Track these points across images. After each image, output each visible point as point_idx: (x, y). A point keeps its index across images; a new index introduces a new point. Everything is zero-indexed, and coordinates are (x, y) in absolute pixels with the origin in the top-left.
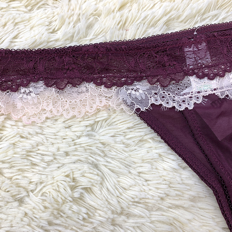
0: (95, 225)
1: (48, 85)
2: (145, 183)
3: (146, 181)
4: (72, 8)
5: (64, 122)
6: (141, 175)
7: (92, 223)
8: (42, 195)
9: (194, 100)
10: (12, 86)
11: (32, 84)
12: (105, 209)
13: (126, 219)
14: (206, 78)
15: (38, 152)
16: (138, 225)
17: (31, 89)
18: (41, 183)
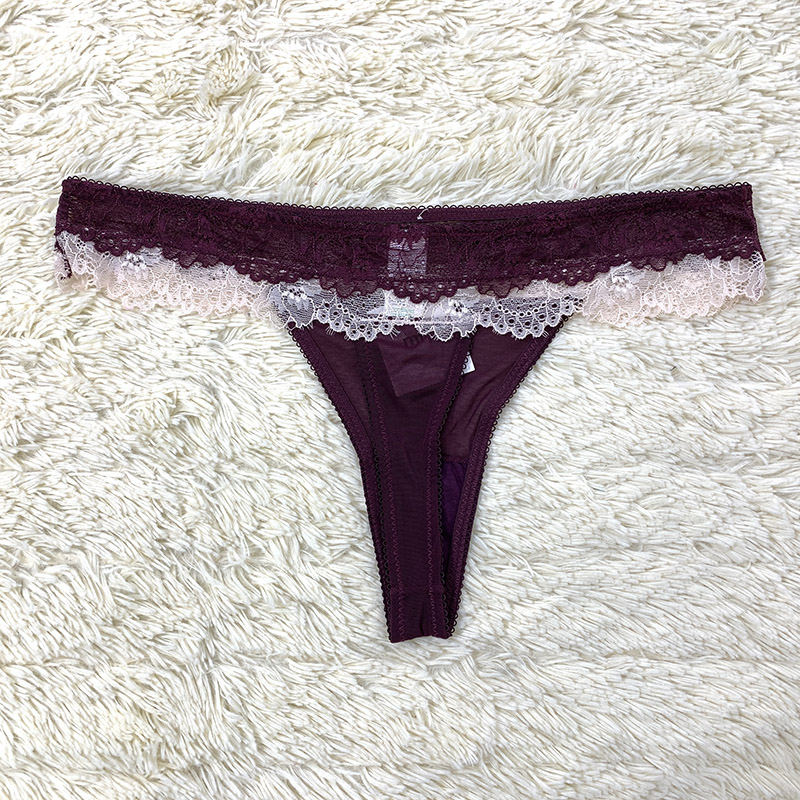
0: (193, 466)
1: (166, 256)
2: (274, 430)
3: (278, 426)
4: (231, 127)
5: (181, 317)
6: (273, 417)
7: (190, 463)
8: (131, 412)
9: (380, 329)
10: (114, 247)
11: (144, 249)
12: (210, 449)
13: (236, 470)
14: (408, 299)
15: (136, 352)
16: (250, 480)
17: (141, 257)
18: (133, 396)
